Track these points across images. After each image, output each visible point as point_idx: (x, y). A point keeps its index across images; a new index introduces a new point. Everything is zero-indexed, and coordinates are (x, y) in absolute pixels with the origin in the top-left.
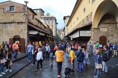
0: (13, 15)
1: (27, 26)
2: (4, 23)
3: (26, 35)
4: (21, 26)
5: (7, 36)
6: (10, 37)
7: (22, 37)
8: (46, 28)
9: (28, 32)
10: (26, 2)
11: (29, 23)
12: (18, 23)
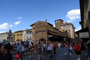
0: (40, 28)
1: (47, 33)
2: (37, 32)
3: (47, 38)
4: (44, 33)
5: (38, 38)
6: (39, 39)
7: (45, 38)
8: (62, 32)
9: (48, 36)
10: (46, 20)
11: (48, 31)
12: (43, 31)
